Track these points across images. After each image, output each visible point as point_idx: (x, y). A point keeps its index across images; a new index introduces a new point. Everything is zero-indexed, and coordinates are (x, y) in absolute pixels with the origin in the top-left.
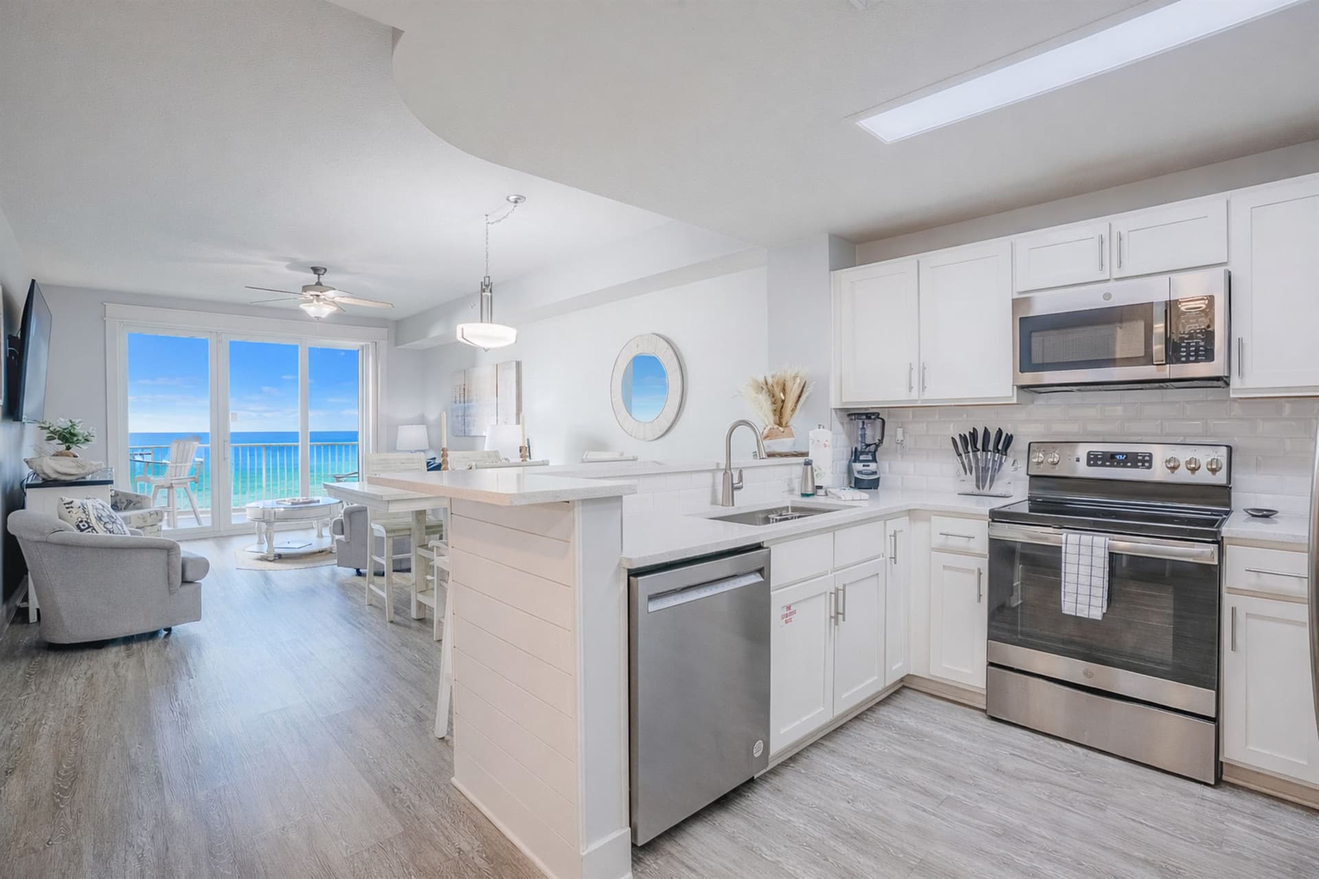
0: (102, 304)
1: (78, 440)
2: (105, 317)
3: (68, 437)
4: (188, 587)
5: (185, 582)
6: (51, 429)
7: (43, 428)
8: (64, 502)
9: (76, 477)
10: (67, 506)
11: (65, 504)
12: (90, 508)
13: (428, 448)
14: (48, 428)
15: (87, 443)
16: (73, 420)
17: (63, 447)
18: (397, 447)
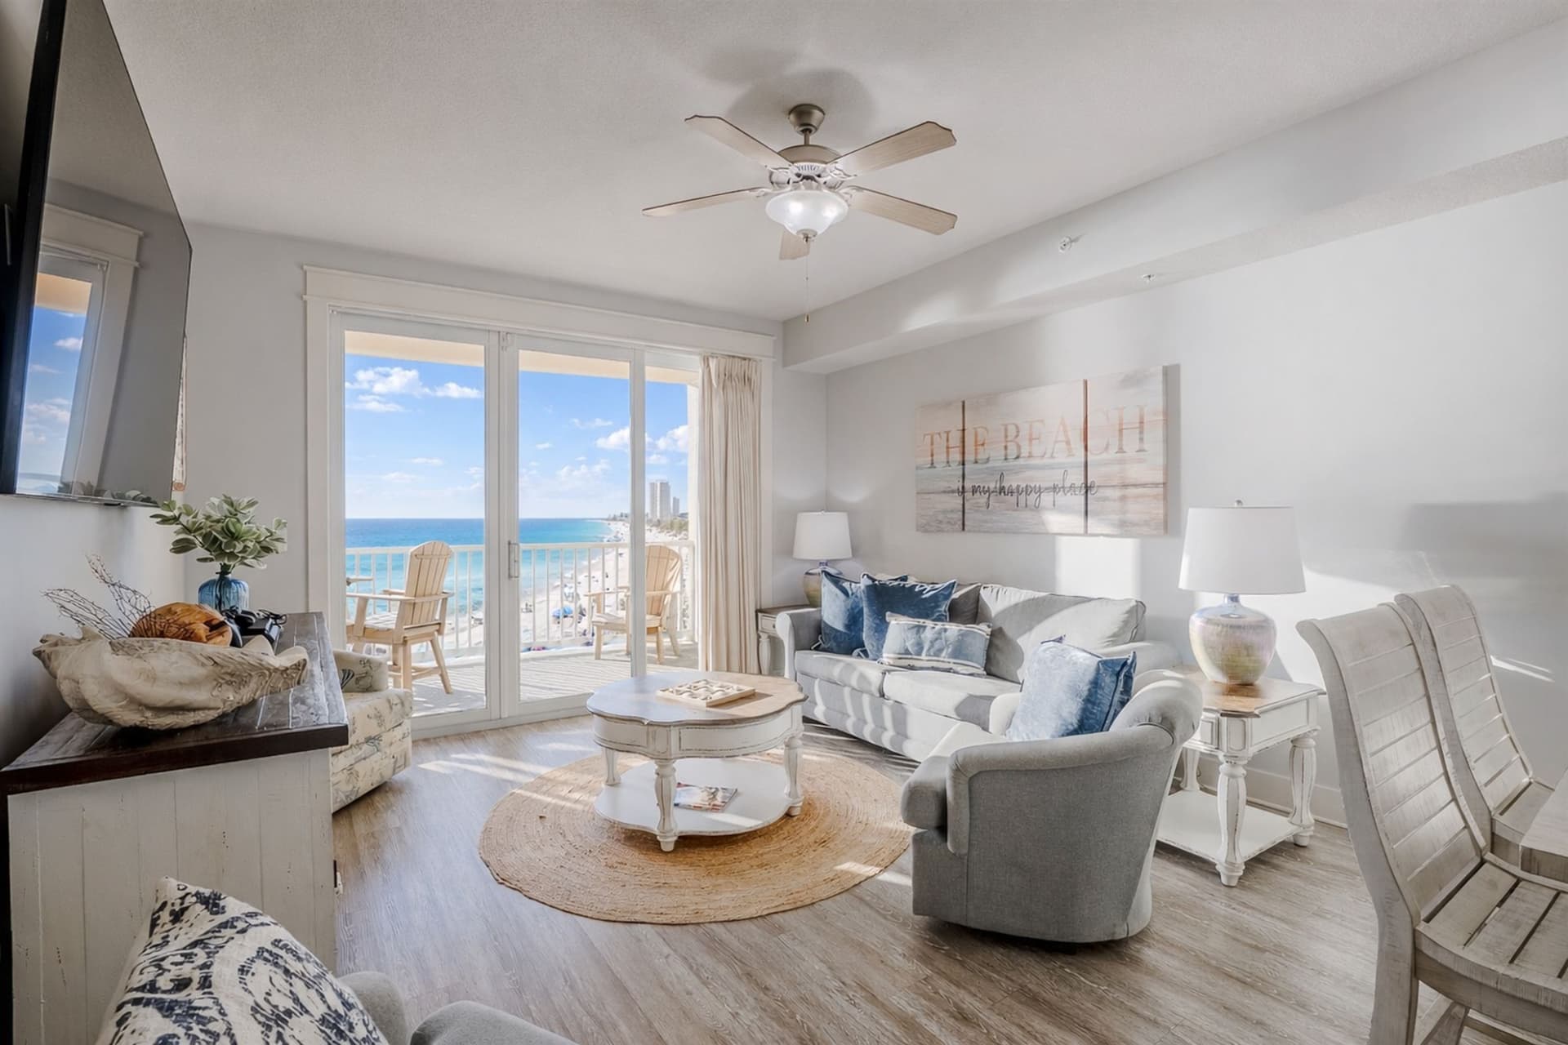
0: (300, 266)
1: (246, 549)
2: (305, 293)
6: (186, 521)
7: (166, 520)
13: (851, 556)
14: (175, 520)
15: (269, 557)
16: (234, 498)
17: (216, 566)
18: (796, 549)
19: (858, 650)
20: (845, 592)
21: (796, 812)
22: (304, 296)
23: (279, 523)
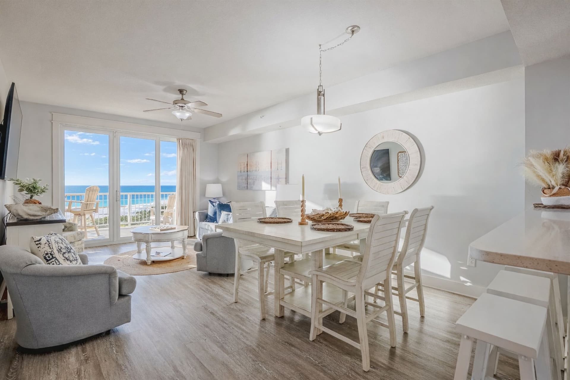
0: (51, 113)
1: (38, 191)
2: (52, 120)
3: (32, 189)
4: (123, 300)
5: (121, 295)
6: (21, 184)
7: (17, 184)
8: (34, 240)
9: (40, 217)
10: (37, 243)
11: (35, 242)
12: (53, 242)
13: (222, 196)
14: (20, 184)
15: (44, 193)
16: (35, 179)
17: (29, 196)
18: (206, 195)
19: (215, 222)
20: (214, 206)
21: (185, 257)
22: (52, 121)
23: (47, 185)
